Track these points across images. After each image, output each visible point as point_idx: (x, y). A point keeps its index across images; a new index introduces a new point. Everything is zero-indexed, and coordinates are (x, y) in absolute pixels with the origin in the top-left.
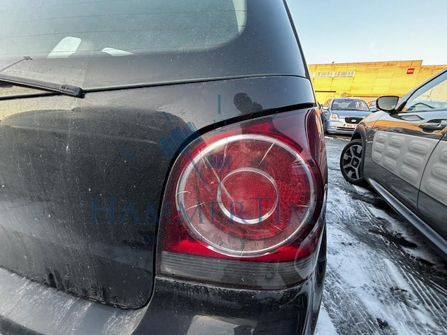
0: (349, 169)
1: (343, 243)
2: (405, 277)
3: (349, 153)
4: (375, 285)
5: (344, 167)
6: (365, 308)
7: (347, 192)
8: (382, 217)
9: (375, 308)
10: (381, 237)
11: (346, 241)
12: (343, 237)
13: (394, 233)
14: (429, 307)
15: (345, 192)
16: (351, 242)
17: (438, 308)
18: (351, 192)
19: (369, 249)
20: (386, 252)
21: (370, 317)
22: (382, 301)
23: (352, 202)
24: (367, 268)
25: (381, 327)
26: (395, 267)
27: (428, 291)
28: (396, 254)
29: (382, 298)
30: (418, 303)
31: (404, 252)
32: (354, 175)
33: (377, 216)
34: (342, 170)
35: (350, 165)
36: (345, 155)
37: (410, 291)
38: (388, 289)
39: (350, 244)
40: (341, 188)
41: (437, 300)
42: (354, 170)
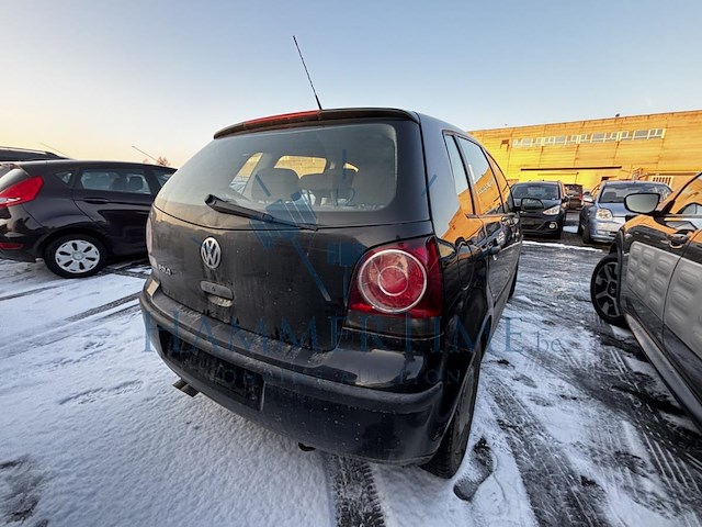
0: (605, 299)
1: (563, 396)
2: (645, 444)
3: (603, 275)
4: (594, 445)
5: (598, 296)
6: (568, 463)
7: (595, 333)
8: (643, 372)
9: (582, 465)
10: (631, 396)
11: (568, 394)
12: (566, 388)
13: (655, 394)
14: (666, 478)
15: (591, 334)
16: (577, 396)
17: (681, 482)
18: (602, 334)
19: (603, 408)
20: (630, 413)
21: (572, 473)
22: (595, 462)
23: (600, 349)
24: (590, 427)
25: (583, 484)
26: (635, 431)
27: (675, 464)
28: (645, 418)
29: (598, 459)
30: (652, 472)
31: (660, 418)
32: (611, 310)
33: (635, 370)
34: (594, 301)
35: (605, 293)
36: (598, 277)
37: (647, 459)
38: (612, 452)
39: (575, 399)
40: (587, 328)
41: (685, 474)
42: (611, 302)
